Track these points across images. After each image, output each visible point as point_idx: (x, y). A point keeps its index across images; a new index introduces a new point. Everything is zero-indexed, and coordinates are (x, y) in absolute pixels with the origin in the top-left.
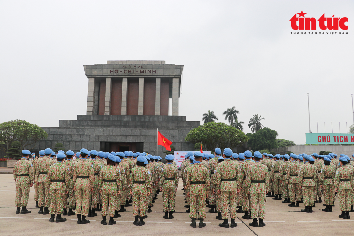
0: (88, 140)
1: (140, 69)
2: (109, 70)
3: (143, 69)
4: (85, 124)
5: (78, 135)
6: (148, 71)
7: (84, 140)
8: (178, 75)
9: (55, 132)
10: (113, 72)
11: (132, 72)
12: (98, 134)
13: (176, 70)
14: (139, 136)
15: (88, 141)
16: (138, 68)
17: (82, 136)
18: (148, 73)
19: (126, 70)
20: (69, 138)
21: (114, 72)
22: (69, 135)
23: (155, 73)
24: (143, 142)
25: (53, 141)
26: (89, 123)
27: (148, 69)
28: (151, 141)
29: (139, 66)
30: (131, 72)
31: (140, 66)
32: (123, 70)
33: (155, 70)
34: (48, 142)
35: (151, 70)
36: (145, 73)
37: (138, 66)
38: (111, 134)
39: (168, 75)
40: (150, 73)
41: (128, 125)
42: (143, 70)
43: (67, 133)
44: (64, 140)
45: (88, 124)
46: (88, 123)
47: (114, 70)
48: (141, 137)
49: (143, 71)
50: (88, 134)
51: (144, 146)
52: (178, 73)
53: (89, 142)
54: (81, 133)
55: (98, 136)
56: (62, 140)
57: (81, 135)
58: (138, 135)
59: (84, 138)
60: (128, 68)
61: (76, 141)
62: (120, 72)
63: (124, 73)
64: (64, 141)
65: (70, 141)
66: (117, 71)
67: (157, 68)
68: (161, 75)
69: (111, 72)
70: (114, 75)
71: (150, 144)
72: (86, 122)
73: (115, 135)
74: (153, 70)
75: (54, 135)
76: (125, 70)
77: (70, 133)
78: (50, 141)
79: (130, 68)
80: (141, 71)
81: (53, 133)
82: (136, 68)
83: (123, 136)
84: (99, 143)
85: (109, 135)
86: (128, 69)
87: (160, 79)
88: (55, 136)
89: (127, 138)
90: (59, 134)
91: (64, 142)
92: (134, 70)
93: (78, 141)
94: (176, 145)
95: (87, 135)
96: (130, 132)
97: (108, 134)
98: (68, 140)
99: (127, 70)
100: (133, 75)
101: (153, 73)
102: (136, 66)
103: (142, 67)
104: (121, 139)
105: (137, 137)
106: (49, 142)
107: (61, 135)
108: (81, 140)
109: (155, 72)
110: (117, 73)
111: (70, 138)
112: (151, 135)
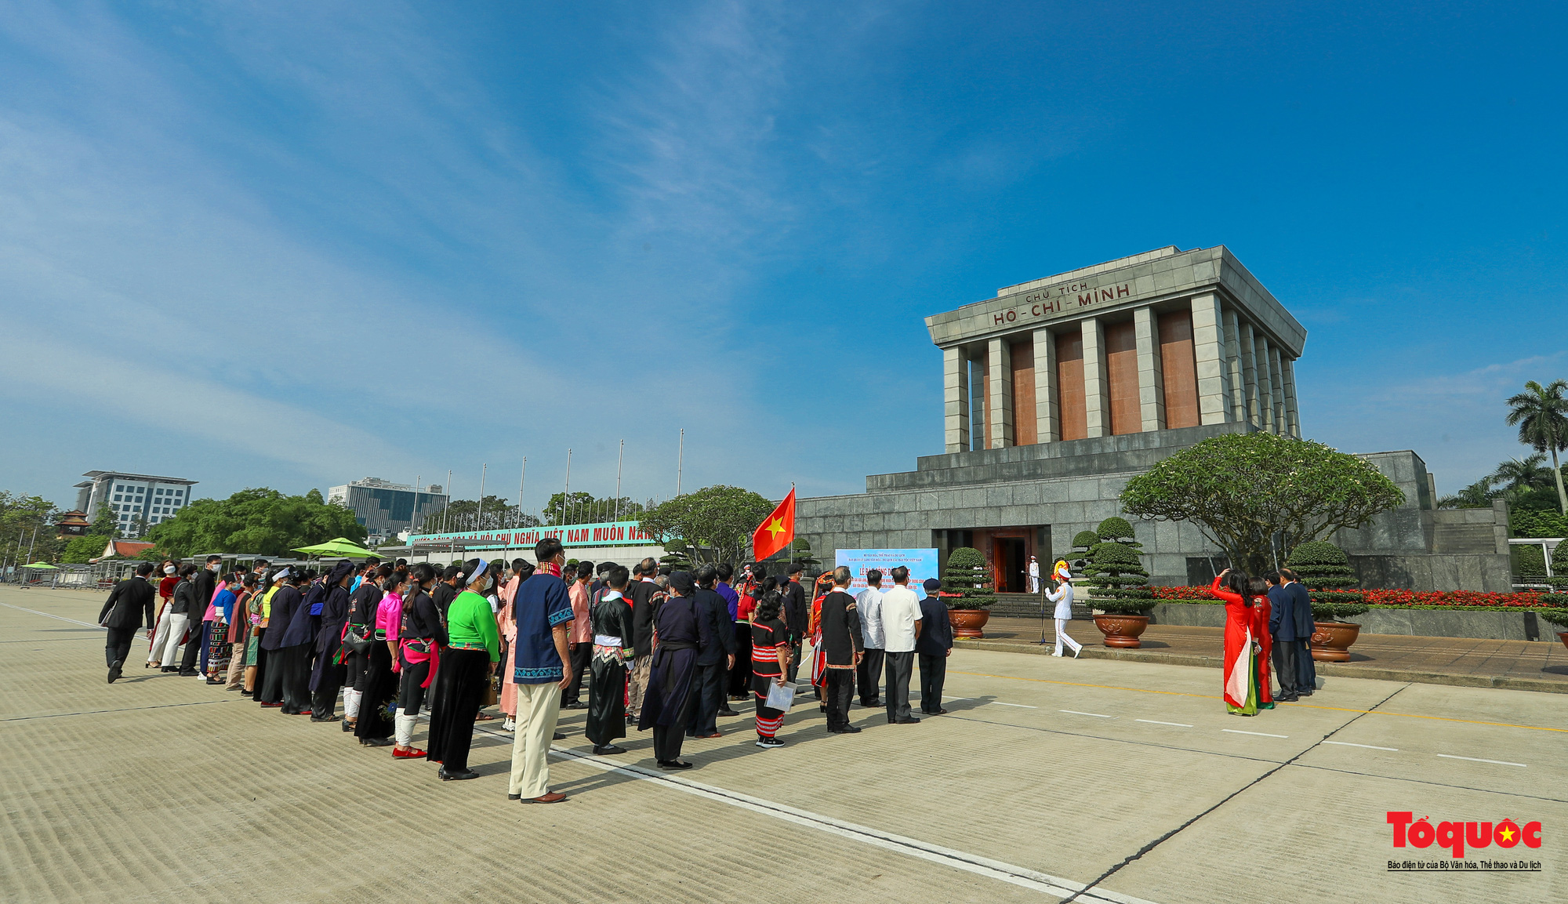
0: (902, 526)
1: (1077, 294)
2: (992, 316)
3: (1088, 292)
4: (927, 480)
5: (878, 513)
6: (1104, 292)
7: (893, 527)
8: (1207, 283)
9: (826, 509)
10: (1002, 319)
11: (1055, 307)
12: (927, 509)
13: (1195, 268)
14: (1037, 505)
15: (901, 530)
16: (1071, 291)
17: (886, 516)
18: (1104, 300)
19: (1038, 306)
20: (857, 525)
21: (1005, 318)
22: (858, 515)
23: (1128, 294)
24: (1050, 525)
25: (823, 533)
26: (936, 478)
27: (1101, 288)
28: (1072, 521)
29: (1073, 284)
30: (1051, 307)
31: (1075, 283)
32: (1028, 308)
33: (1126, 285)
34: (813, 536)
35: (1111, 289)
36: (1093, 300)
37: (1070, 285)
38: (958, 505)
39: (1173, 290)
40: (1111, 297)
41: (1040, 472)
42: (1089, 294)
43: (854, 511)
44: (846, 530)
45: (933, 480)
46: (933, 477)
47: (1005, 312)
48: (1043, 507)
49: (1088, 297)
50: (901, 510)
51: (1053, 537)
52: (1204, 277)
53: (904, 532)
54: (885, 508)
55: (927, 513)
56: (843, 532)
57: (884, 513)
58: (1033, 502)
59: (893, 522)
60: (1042, 297)
61: (875, 532)
62: (1020, 314)
63: (1033, 316)
64: (847, 533)
65: (860, 532)
66: (1012, 315)
67: (1132, 276)
68: (1147, 296)
69: (996, 320)
70: (1007, 327)
71: (1070, 529)
72: (928, 475)
73: (968, 506)
74: (1118, 288)
75: (825, 517)
76: (1035, 306)
77: (860, 510)
78: (818, 534)
79: (1046, 297)
80: (1080, 299)
81: (822, 514)
82: (1065, 291)
83: (991, 507)
84: (930, 532)
85: (954, 508)
86: (1043, 302)
87: (1147, 310)
88: (827, 520)
89: (1003, 514)
90: (837, 516)
91: (847, 536)
92: (1061, 301)
93: (879, 532)
94: (1159, 529)
95: (899, 513)
96: (1010, 493)
97: (950, 506)
98: (856, 529)
99: (1040, 303)
100: (1060, 315)
101: (1119, 296)
102: (1065, 286)
103: (1084, 286)
104: (986, 519)
105: (1030, 508)
106: (816, 537)
107: (840, 516)
108: (886, 527)
109: (1126, 290)
110: (1013, 320)
111: (860, 524)
112: (1071, 500)
